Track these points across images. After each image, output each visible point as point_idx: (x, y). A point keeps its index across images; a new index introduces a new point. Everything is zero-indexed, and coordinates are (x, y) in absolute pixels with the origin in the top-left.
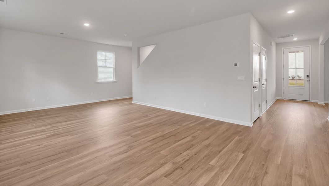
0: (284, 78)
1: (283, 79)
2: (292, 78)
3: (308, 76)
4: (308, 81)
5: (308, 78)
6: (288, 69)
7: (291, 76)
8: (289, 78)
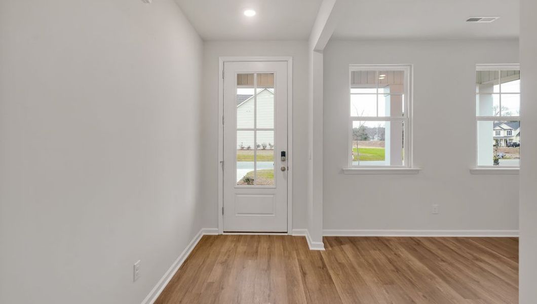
0: (223, 162)
1: (220, 165)
2: (262, 148)
3: (283, 154)
4: (283, 170)
5: (284, 160)
6: (235, 130)
7: (262, 145)
8: (259, 148)
